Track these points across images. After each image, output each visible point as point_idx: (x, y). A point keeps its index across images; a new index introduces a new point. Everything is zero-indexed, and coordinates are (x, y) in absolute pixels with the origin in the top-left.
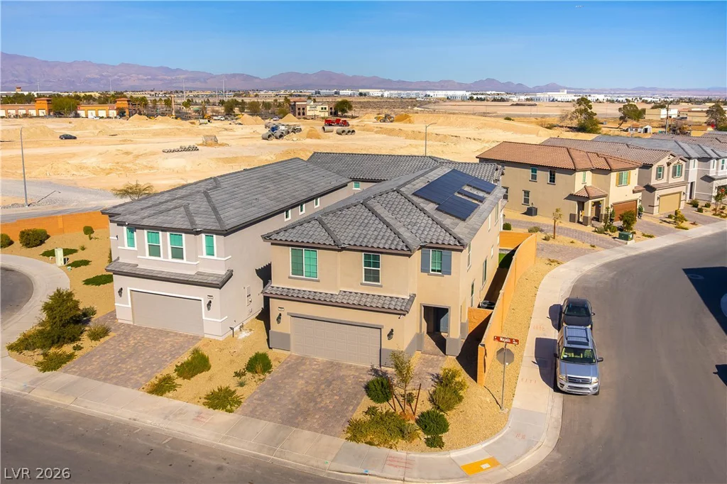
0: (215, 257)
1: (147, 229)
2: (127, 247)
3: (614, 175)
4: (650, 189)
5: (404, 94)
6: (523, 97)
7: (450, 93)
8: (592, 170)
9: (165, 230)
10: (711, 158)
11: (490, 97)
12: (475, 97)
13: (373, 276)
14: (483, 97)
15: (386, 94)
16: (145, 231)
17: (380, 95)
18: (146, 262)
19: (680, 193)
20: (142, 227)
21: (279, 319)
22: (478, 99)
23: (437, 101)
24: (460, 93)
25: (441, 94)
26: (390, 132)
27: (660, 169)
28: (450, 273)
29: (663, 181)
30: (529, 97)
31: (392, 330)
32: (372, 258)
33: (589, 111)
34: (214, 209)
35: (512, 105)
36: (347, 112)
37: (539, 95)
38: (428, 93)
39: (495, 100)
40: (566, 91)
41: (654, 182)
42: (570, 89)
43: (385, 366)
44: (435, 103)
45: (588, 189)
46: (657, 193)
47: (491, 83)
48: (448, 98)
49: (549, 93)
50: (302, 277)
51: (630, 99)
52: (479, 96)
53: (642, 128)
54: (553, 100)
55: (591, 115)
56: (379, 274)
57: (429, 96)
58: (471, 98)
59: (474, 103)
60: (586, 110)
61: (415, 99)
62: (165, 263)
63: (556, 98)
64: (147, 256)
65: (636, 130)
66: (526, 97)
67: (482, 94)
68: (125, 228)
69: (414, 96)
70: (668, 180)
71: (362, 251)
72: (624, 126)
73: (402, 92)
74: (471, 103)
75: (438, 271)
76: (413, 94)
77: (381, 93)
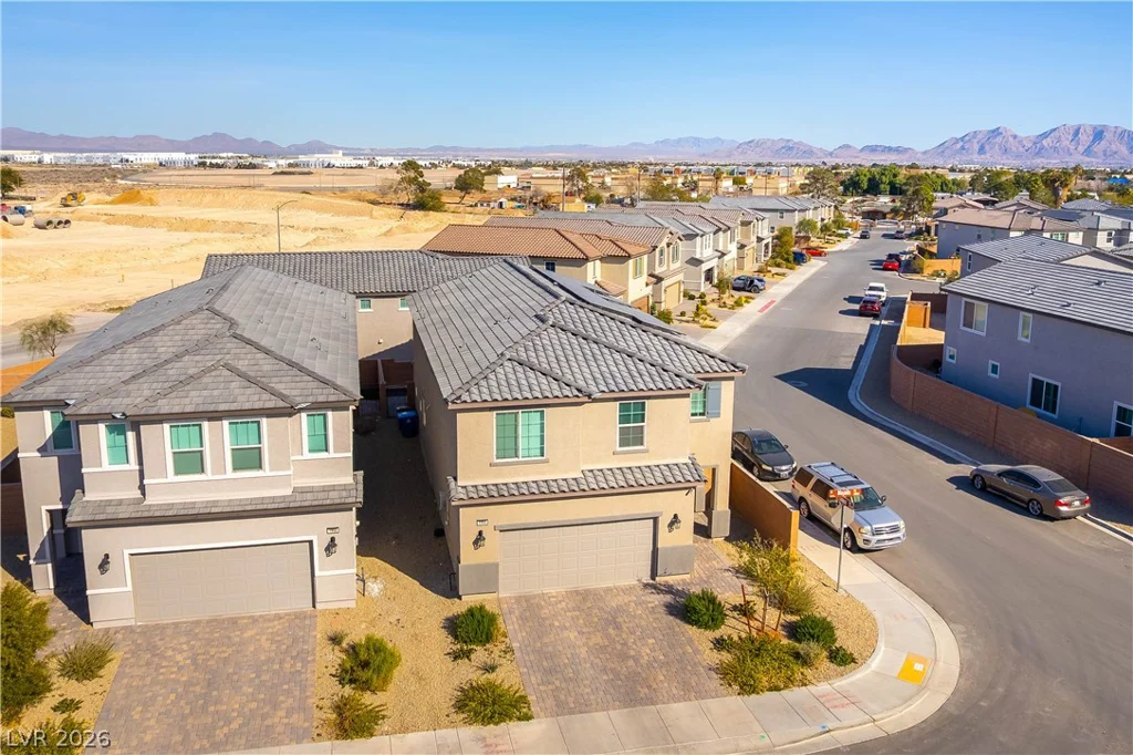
0: (332, 454)
1: (167, 421)
2: (106, 466)
3: (631, 262)
4: (659, 279)
5: (81, 158)
6: (282, 162)
7: (164, 156)
8: (602, 259)
9: (215, 416)
10: (697, 235)
11: (231, 161)
12: (208, 161)
13: (632, 437)
14: (219, 161)
15: (48, 158)
16: (166, 426)
17: (36, 160)
18: (168, 488)
19: (679, 282)
20: (158, 419)
21: (479, 540)
22: (212, 166)
23: (147, 169)
24: (179, 156)
25: (149, 158)
26: (135, 221)
27: (662, 253)
28: (718, 415)
29: (664, 268)
30: (292, 161)
31: (676, 516)
32: (632, 410)
33: (420, 179)
34: (291, 364)
35: (275, 174)
36: (12, 190)
37: (303, 158)
38: (125, 156)
39: (239, 166)
40: (341, 152)
41: (658, 271)
42: (346, 149)
43: (665, 574)
44: (144, 172)
45: (603, 284)
46: (665, 284)
47: (222, 141)
48: (161, 164)
49: (316, 155)
50: (516, 459)
51: (436, 162)
52: (214, 161)
53: (495, 201)
54: (329, 166)
55: (422, 187)
56: (642, 433)
57: (127, 161)
58: (203, 165)
59: (209, 171)
60: (415, 179)
61: (104, 165)
62: (221, 483)
63: (333, 162)
64: (172, 477)
65: (488, 205)
66: (288, 162)
67: (214, 158)
68: (102, 427)
69: (100, 162)
70: (668, 266)
71: (616, 399)
72: (469, 200)
73: (79, 155)
74: (202, 171)
75: (701, 414)
76: (99, 158)
77: (38, 157)
